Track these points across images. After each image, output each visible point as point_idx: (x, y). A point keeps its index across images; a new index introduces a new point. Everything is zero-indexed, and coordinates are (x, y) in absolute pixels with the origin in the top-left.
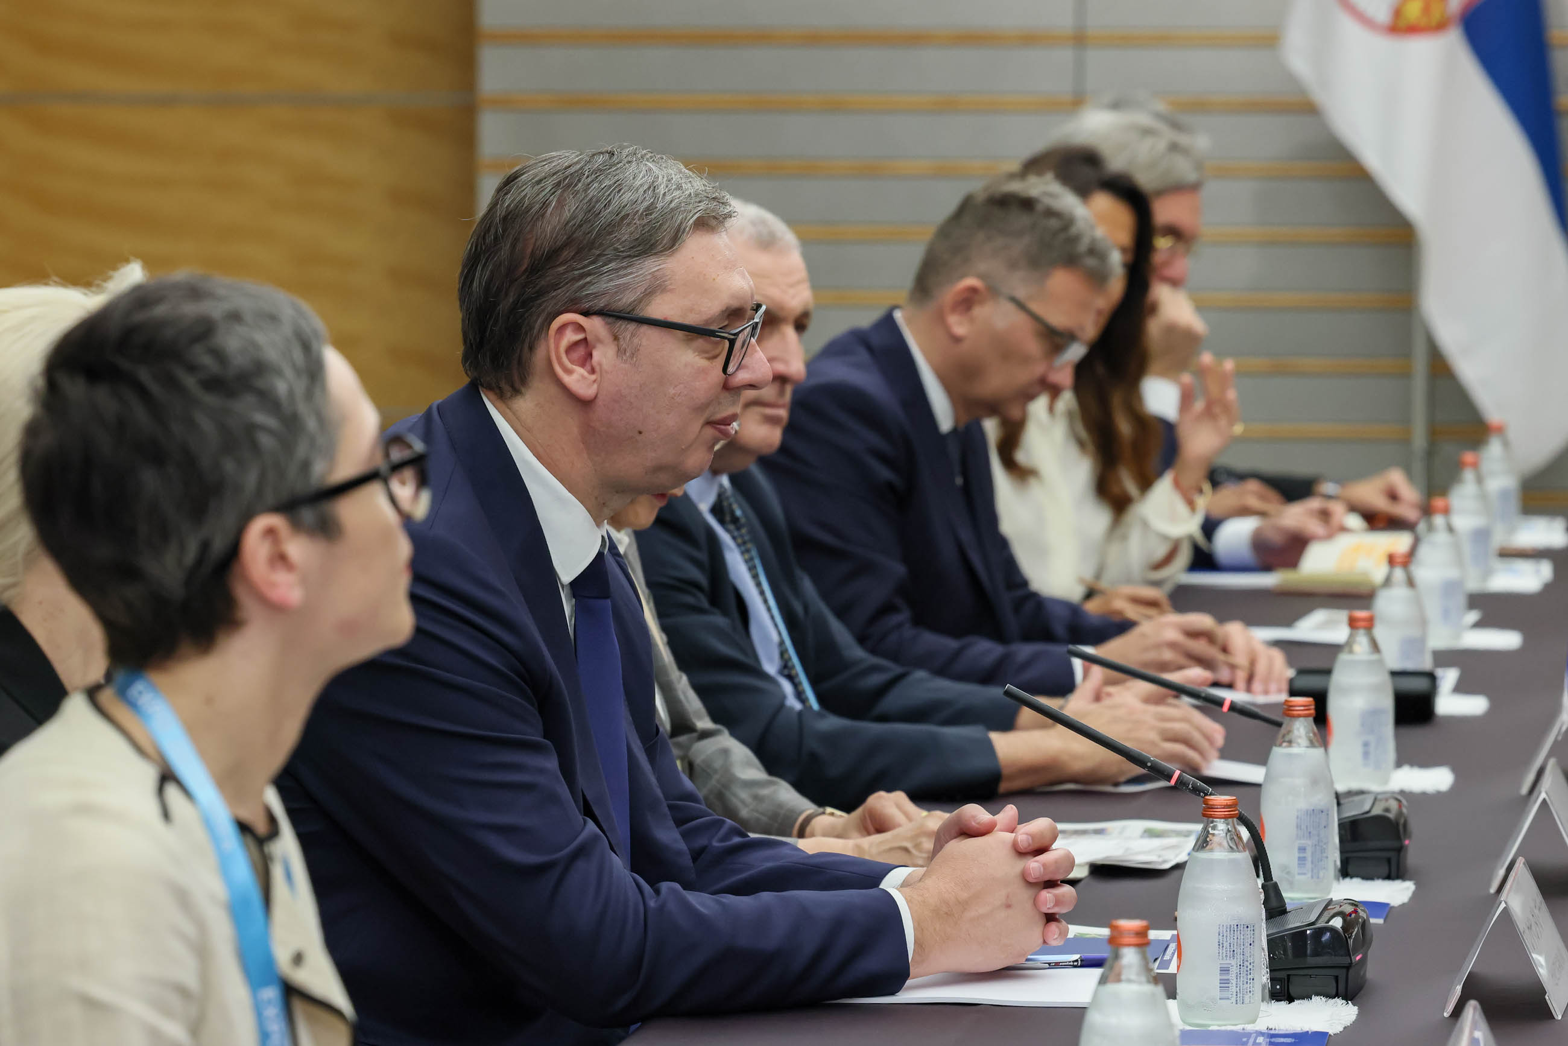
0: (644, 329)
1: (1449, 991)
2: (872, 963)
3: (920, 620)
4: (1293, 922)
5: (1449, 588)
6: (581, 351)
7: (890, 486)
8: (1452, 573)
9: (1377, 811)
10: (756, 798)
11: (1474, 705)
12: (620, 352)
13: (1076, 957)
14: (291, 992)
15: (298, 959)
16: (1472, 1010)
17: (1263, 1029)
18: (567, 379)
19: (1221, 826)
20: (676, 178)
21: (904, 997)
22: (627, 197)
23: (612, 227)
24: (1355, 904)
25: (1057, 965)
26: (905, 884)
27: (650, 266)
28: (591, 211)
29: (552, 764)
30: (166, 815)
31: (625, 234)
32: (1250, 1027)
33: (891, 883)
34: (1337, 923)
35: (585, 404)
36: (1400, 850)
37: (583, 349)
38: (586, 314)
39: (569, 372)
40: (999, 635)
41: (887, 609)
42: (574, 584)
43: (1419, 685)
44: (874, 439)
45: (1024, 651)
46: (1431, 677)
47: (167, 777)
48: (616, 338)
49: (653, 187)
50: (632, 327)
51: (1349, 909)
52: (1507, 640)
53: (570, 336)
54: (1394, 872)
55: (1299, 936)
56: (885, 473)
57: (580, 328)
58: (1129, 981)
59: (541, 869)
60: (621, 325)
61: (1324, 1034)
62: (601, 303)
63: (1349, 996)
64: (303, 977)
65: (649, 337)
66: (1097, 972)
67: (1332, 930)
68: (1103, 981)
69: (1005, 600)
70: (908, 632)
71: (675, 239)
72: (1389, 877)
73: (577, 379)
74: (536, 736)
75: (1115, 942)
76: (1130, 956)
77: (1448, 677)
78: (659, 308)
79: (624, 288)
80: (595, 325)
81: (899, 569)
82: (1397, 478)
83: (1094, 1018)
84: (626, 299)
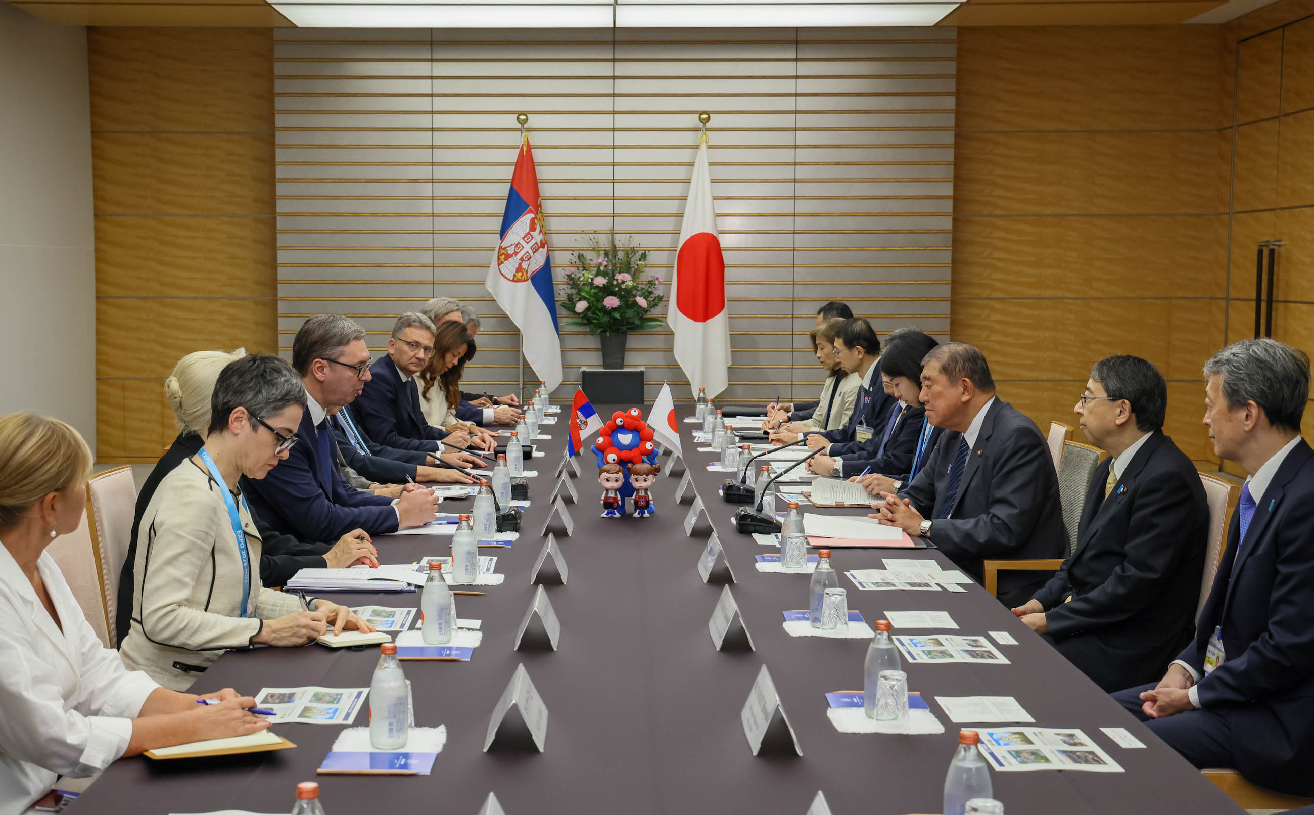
0: (338, 365)
1: (542, 529)
2: (388, 524)
3: (400, 434)
4: (502, 512)
5: (533, 424)
6: (321, 368)
7: (392, 399)
8: (535, 420)
9: (521, 483)
10: (356, 481)
11: (542, 454)
12: (331, 370)
13: (445, 522)
14: (245, 533)
15: (247, 525)
16: (551, 536)
17: (495, 540)
18: (317, 375)
19: (484, 488)
20: (350, 325)
21: (398, 533)
22: (337, 330)
23: (332, 337)
24: (517, 507)
25: (441, 524)
26: (396, 504)
27: (341, 348)
28: (326, 332)
29: (311, 475)
30: (211, 489)
31: (334, 340)
32: (492, 540)
33: (393, 504)
34: (513, 512)
35: (321, 382)
36: (527, 492)
37: (322, 368)
38: (323, 359)
39: (318, 374)
40: (420, 438)
41: (392, 431)
42: (318, 426)
43: (528, 449)
44: (388, 388)
45: (425, 441)
46: (532, 447)
47: (211, 479)
48: (330, 366)
49: (343, 327)
50: (334, 364)
51: (516, 509)
52: (548, 437)
53: (318, 365)
54: (525, 499)
55: (504, 516)
56: (390, 396)
57: (321, 363)
58: (464, 529)
59: (308, 499)
60: (332, 363)
61: (511, 541)
62: (327, 357)
63: (516, 531)
64: (248, 530)
65: (339, 367)
66: (457, 525)
67: (512, 514)
68: (458, 529)
69: (422, 427)
70: (398, 437)
71: (348, 342)
72: (524, 500)
73: (319, 375)
74: (307, 468)
75: (461, 518)
76: (464, 523)
77: (535, 447)
78: (342, 360)
79: (332, 354)
80: (325, 362)
81: (395, 421)
82: (513, 395)
83: (455, 539)
84: (333, 357)
